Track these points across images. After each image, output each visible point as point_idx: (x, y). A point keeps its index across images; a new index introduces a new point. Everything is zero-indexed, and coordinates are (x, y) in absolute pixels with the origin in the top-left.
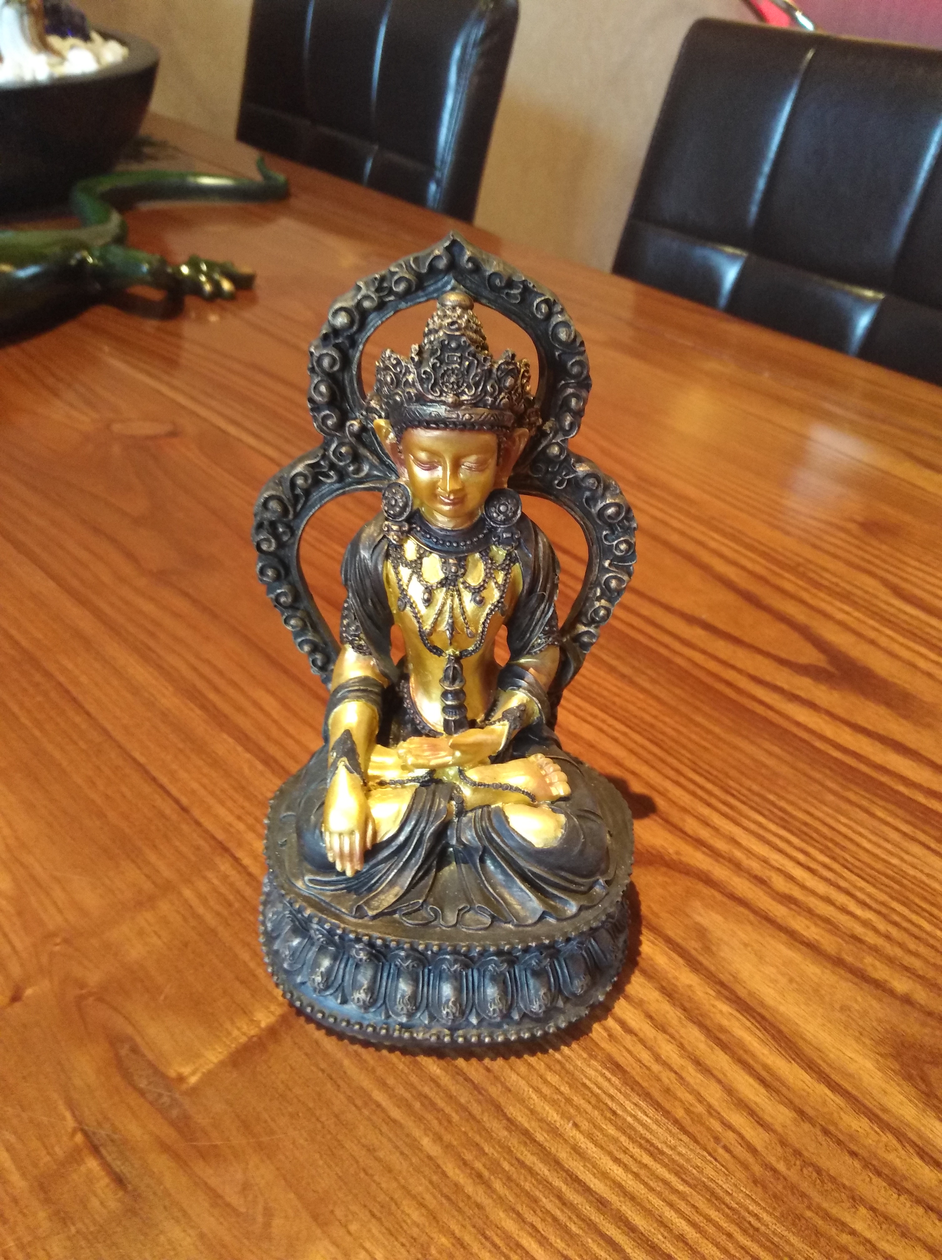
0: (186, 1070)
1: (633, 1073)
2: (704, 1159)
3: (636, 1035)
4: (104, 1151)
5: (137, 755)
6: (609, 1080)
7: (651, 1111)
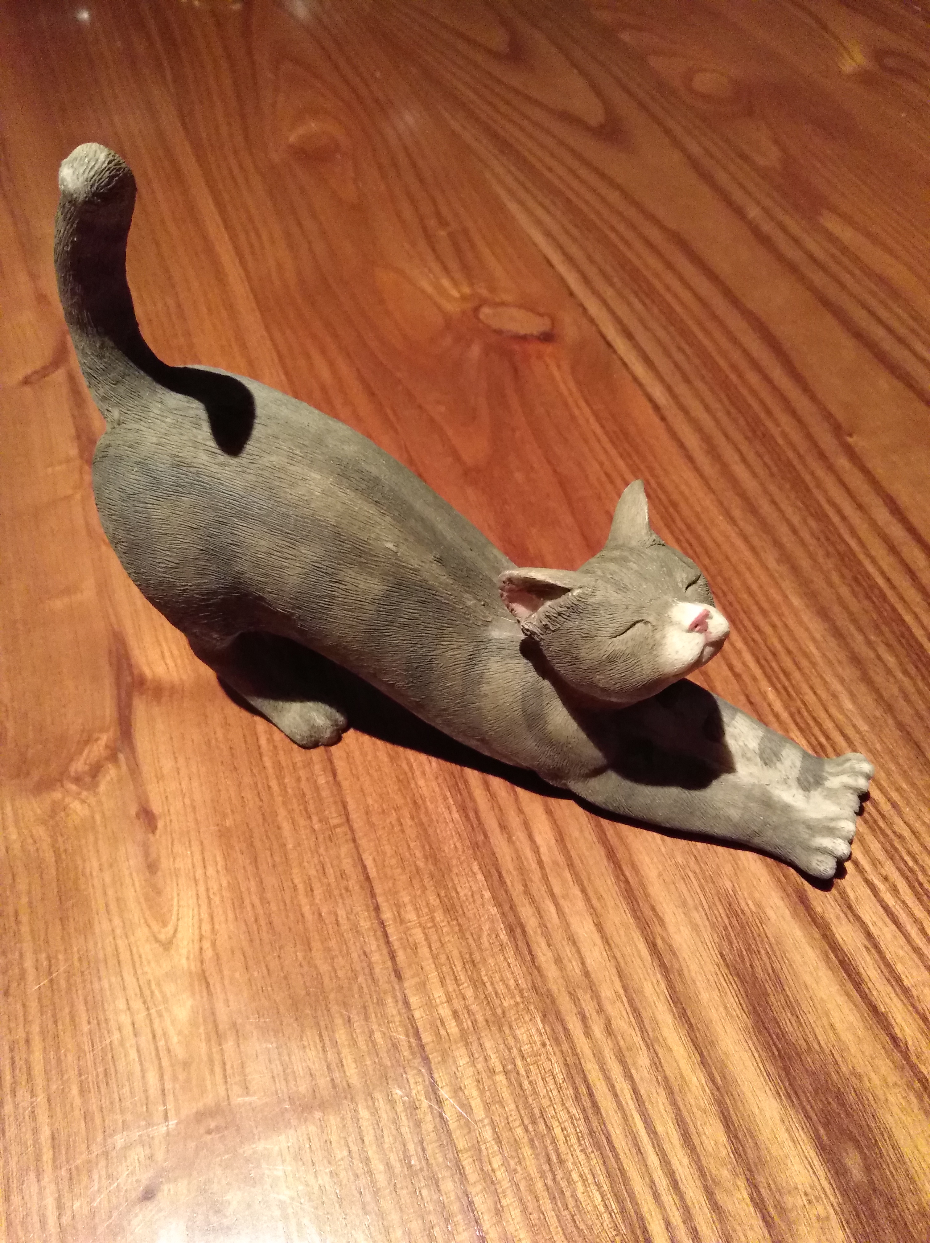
5: (369, 863)
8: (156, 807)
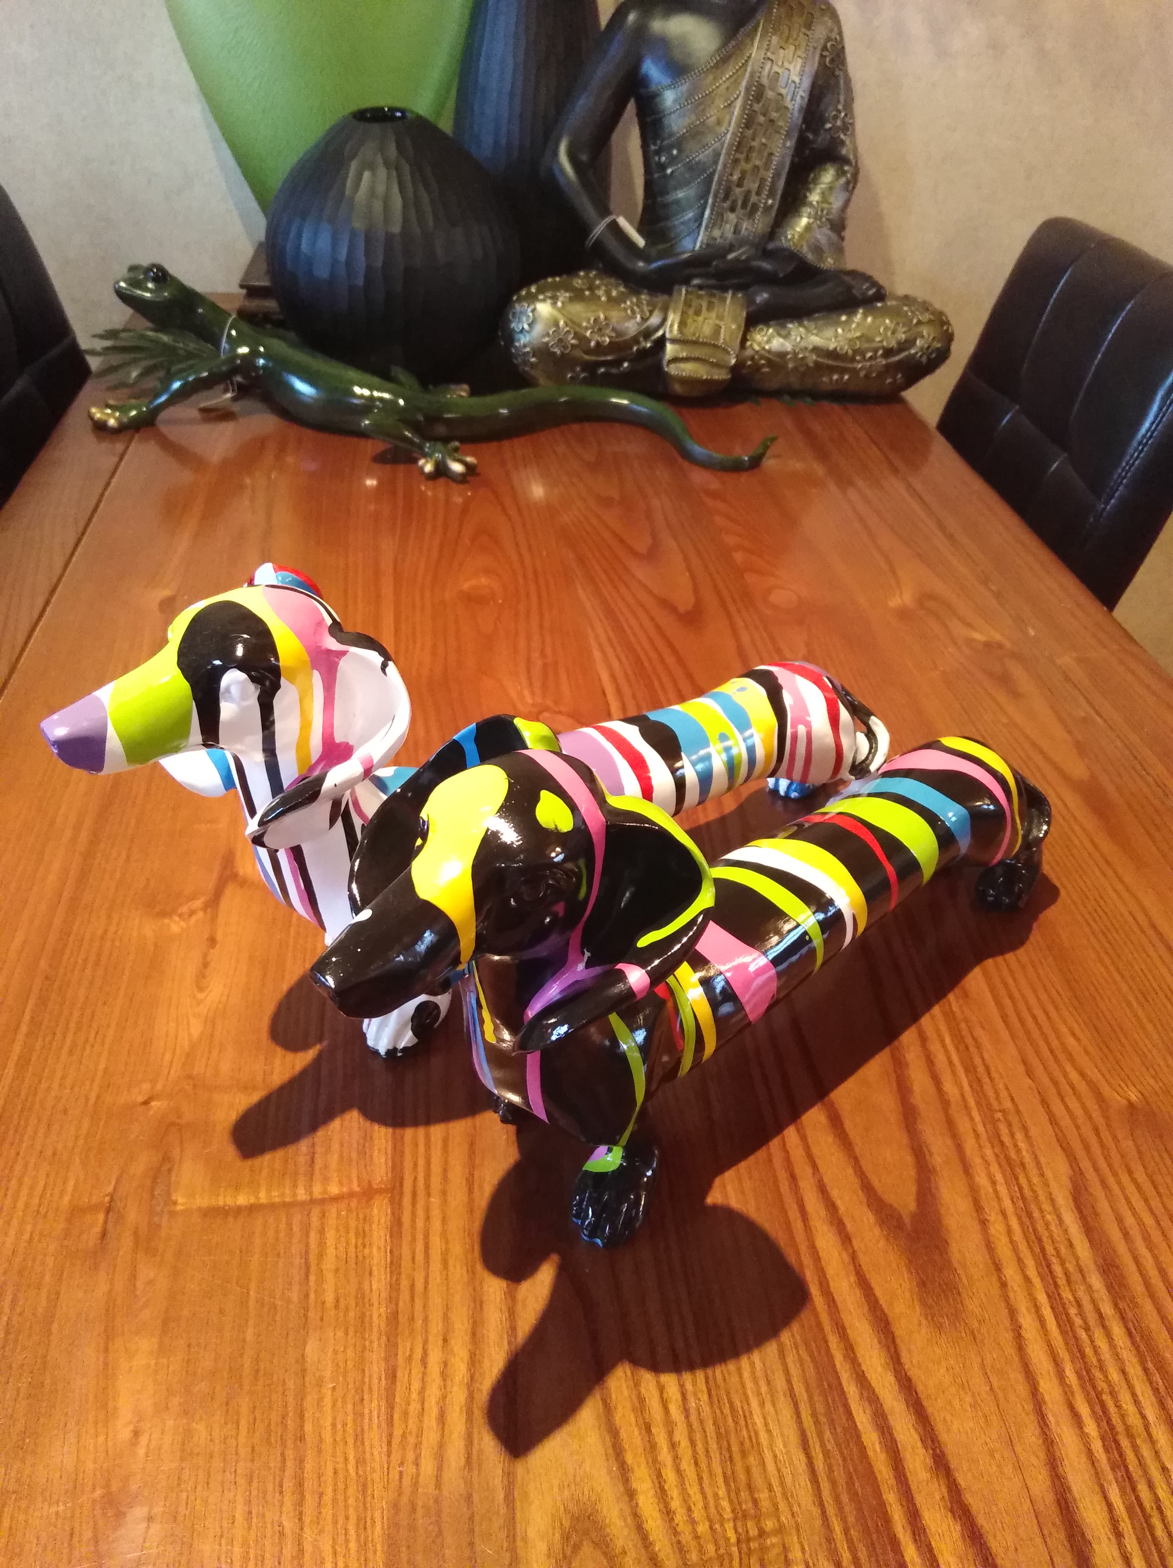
0: (180, 1200)
1: (398, 1389)
2: (382, 1467)
3: (425, 1367)
4: (111, 1213)
6: (380, 1379)
7: (383, 1417)
8: (219, 936)
